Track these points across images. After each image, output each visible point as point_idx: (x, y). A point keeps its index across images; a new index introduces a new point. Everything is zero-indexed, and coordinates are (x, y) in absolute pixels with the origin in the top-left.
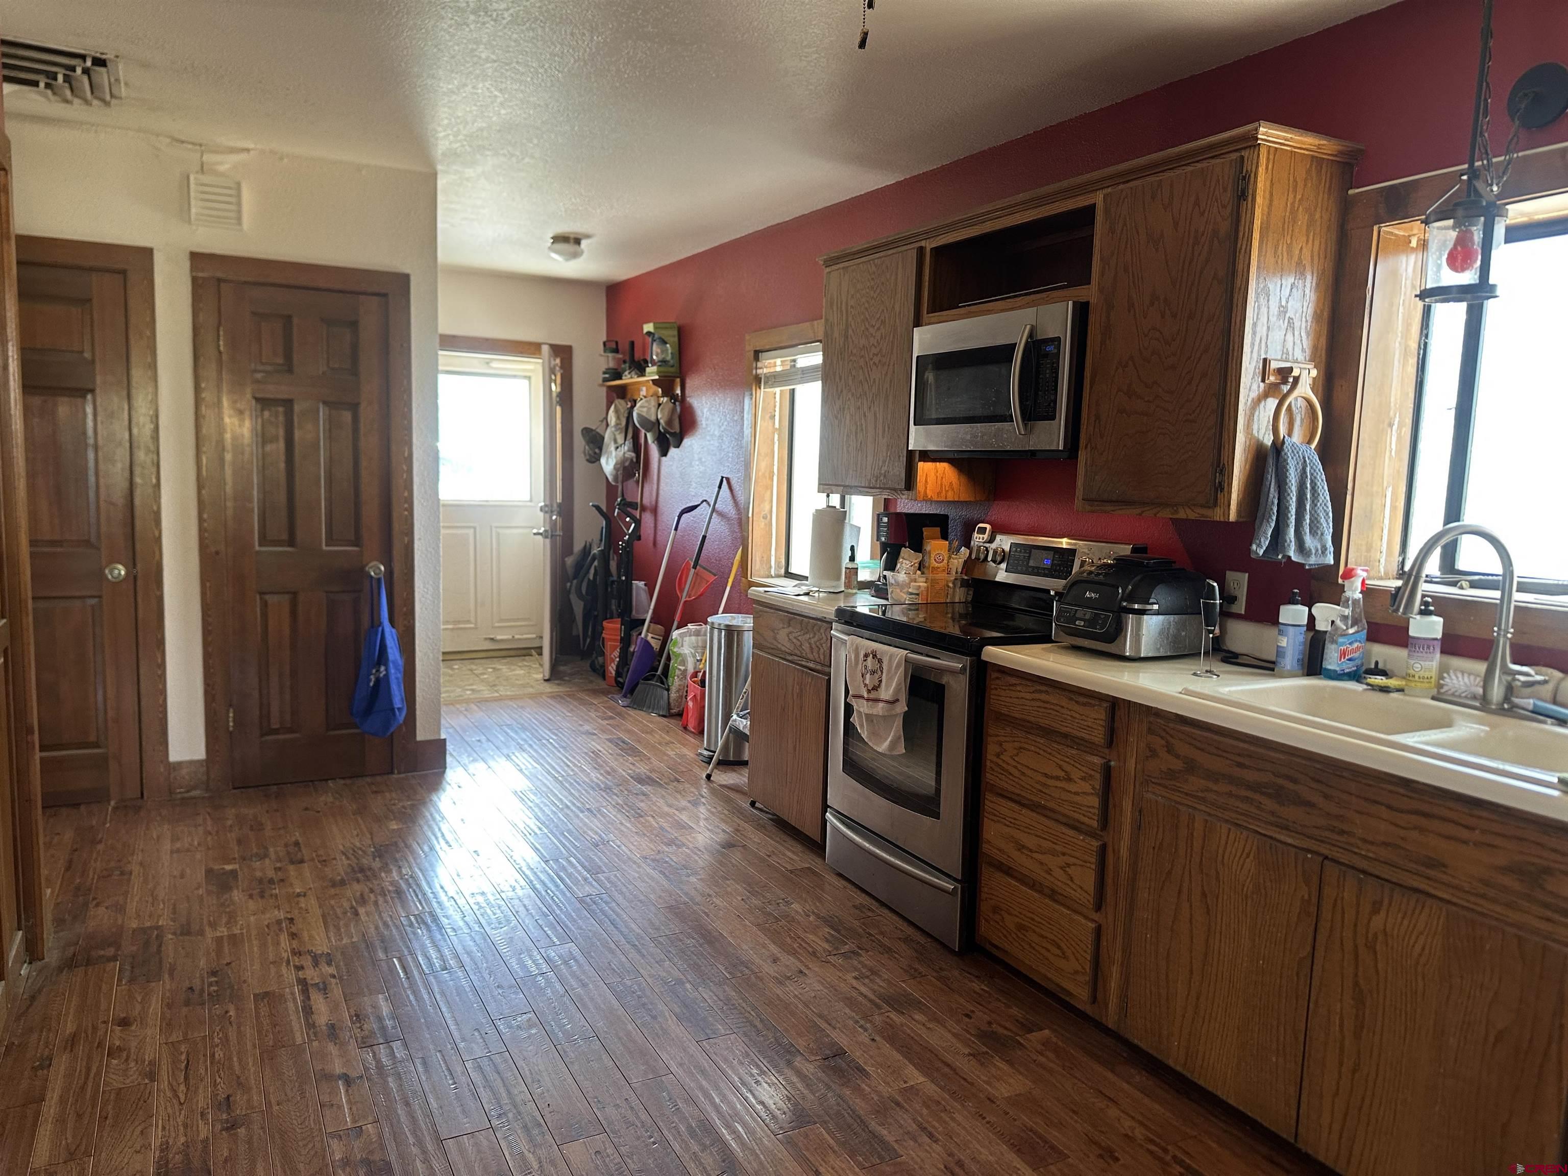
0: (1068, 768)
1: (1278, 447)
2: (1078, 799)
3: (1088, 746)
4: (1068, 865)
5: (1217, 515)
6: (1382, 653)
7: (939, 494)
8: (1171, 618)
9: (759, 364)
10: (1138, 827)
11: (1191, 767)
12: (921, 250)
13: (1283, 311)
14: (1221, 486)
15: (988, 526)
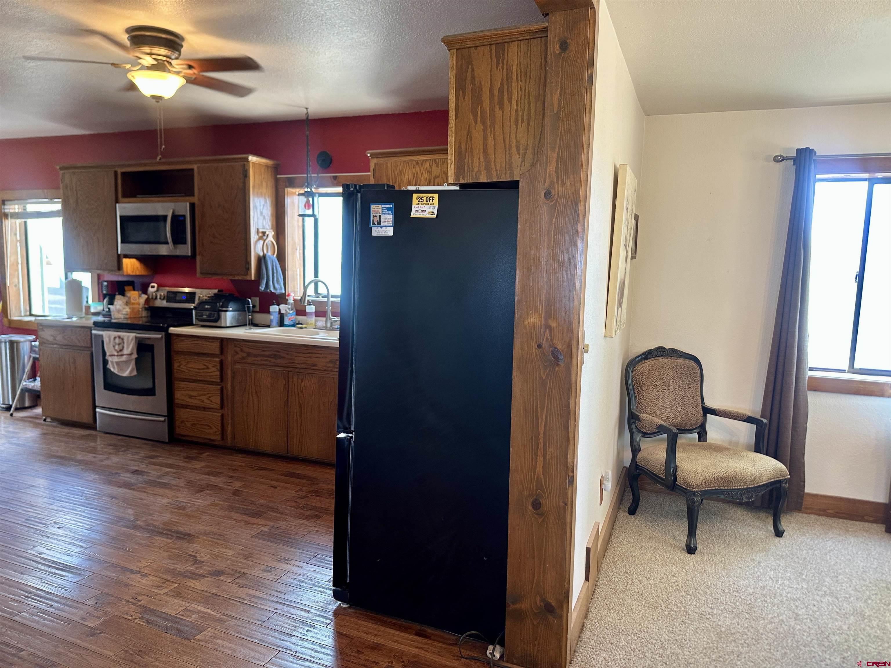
0: (207, 364)
1: (264, 256)
2: (211, 374)
3: (213, 355)
4: (210, 397)
5: (248, 278)
6: (300, 318)
7: (133, 272)
8: (236, 313)
9: (6, 207)
10: (233, 378)
11: (249, 355)
12: (116, 173)
13: (261, 213)
14: (249, 269)
15: (156, 285)
